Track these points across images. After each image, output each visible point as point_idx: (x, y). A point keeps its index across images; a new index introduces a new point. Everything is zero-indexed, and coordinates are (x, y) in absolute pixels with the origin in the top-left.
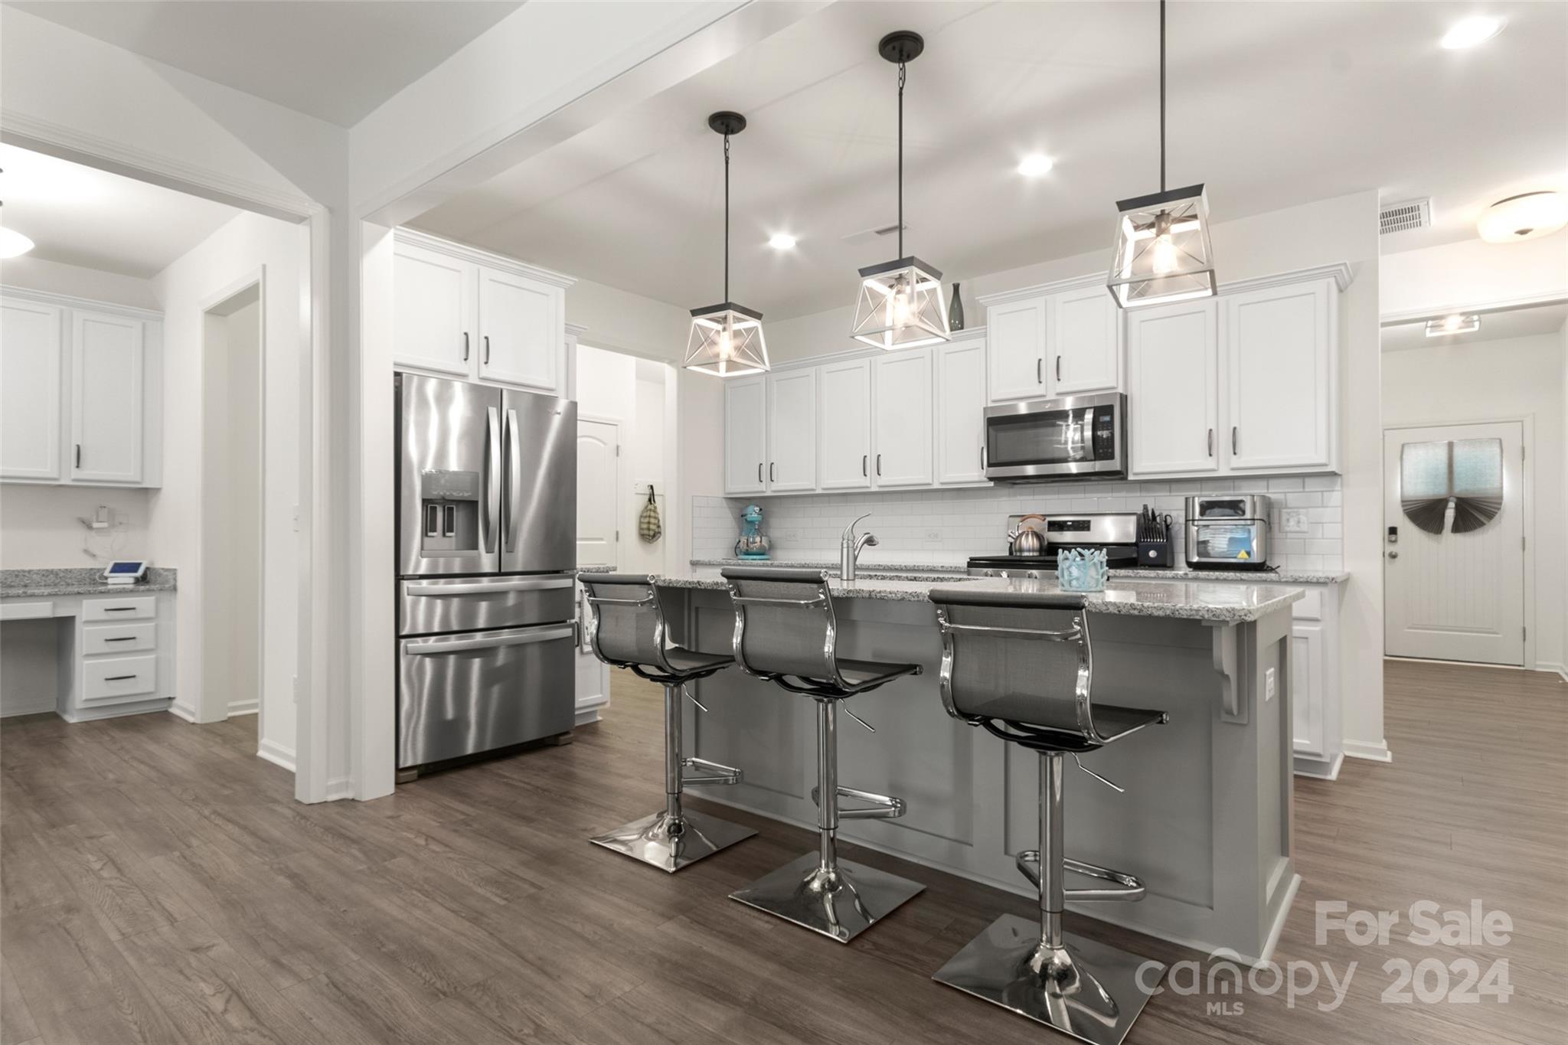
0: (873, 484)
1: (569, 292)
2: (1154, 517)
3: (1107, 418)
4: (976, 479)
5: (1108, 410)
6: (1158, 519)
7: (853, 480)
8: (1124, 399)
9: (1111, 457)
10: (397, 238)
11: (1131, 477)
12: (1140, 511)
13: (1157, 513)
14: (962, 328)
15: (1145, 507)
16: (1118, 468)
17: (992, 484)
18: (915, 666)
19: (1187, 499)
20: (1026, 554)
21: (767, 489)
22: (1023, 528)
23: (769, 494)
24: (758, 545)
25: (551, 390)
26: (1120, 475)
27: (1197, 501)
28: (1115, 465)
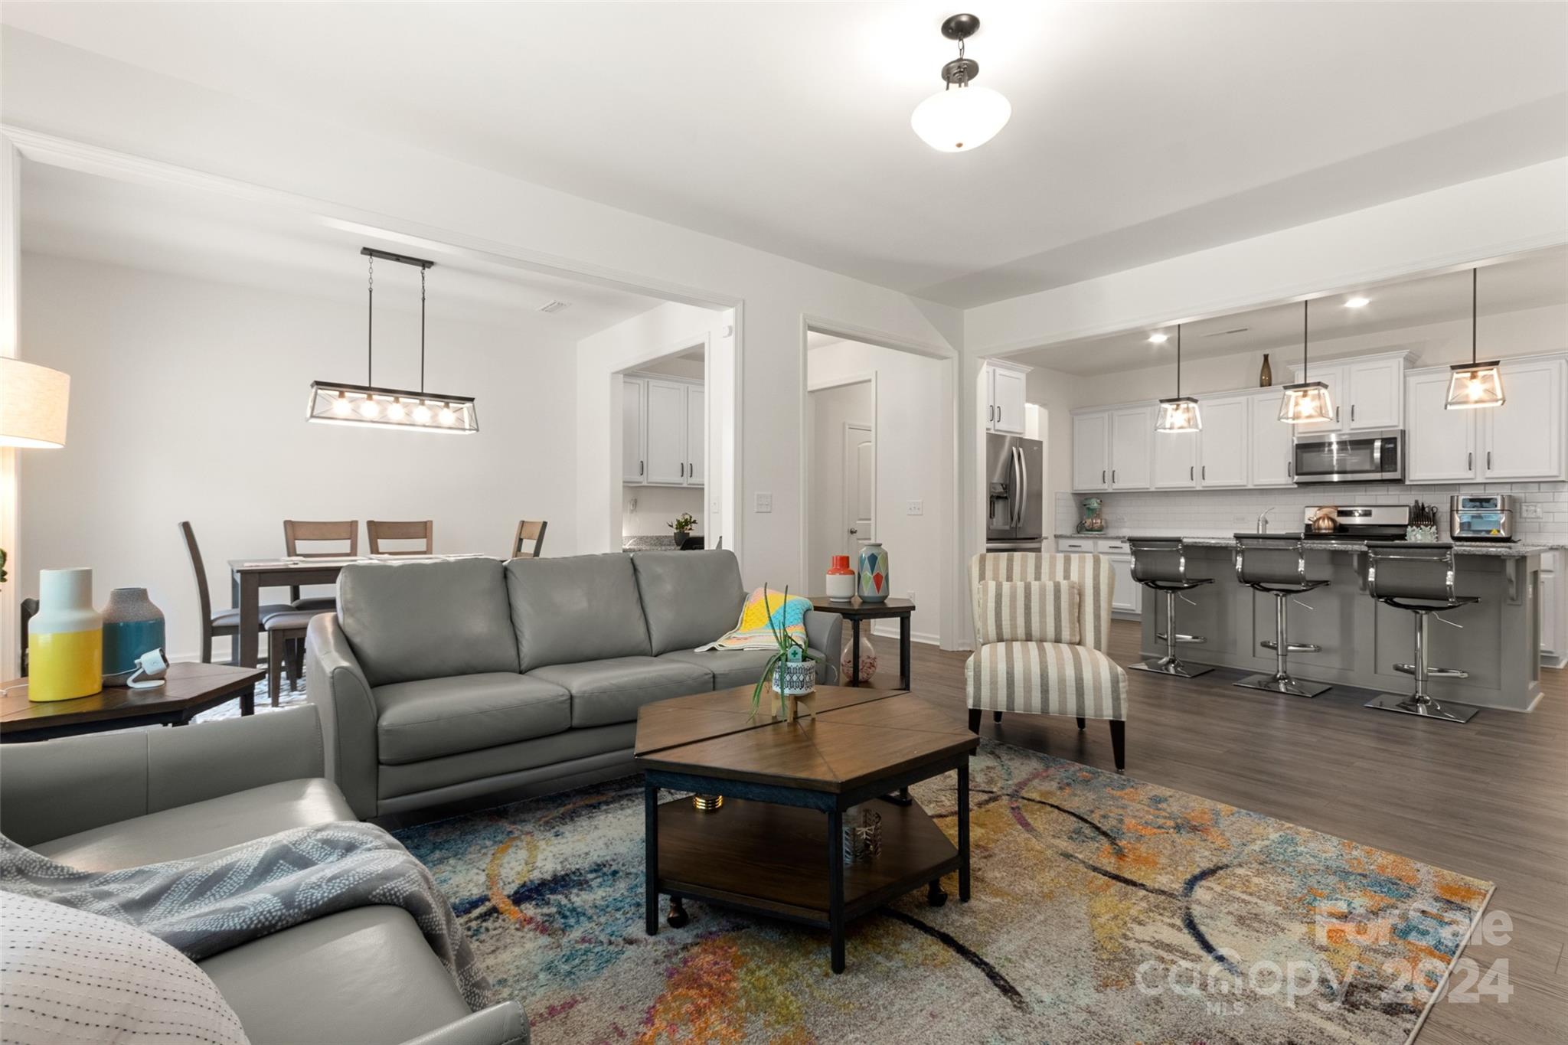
0: (1198, 484)
1: (1028, 376)
2: (1423, 507)
3: (1391, 446)
4: (1284, 482)
5: (1393, 440)
6: (1427, 510)
7: (1184, 482)
8: (1403, 432)
9: (1395, 470)
10: (988, 364)
11: (1407, 483)
12: (1412, 504)
13: (1426, 505)
14: (1270, 385)
15: (1417, 502)
16: (1399, 477)
17: (1296, 486)
18: (1327, 581)
19: (1452, 498)
20: (1324, 531)
21: (1108, 487)
22: (1320, 514)
23: (1110, 491)
24: (1099, 525)
25: (1020, 434)
26: (1399, 482)
27: (1461, 498)
28: (1397, 475)
